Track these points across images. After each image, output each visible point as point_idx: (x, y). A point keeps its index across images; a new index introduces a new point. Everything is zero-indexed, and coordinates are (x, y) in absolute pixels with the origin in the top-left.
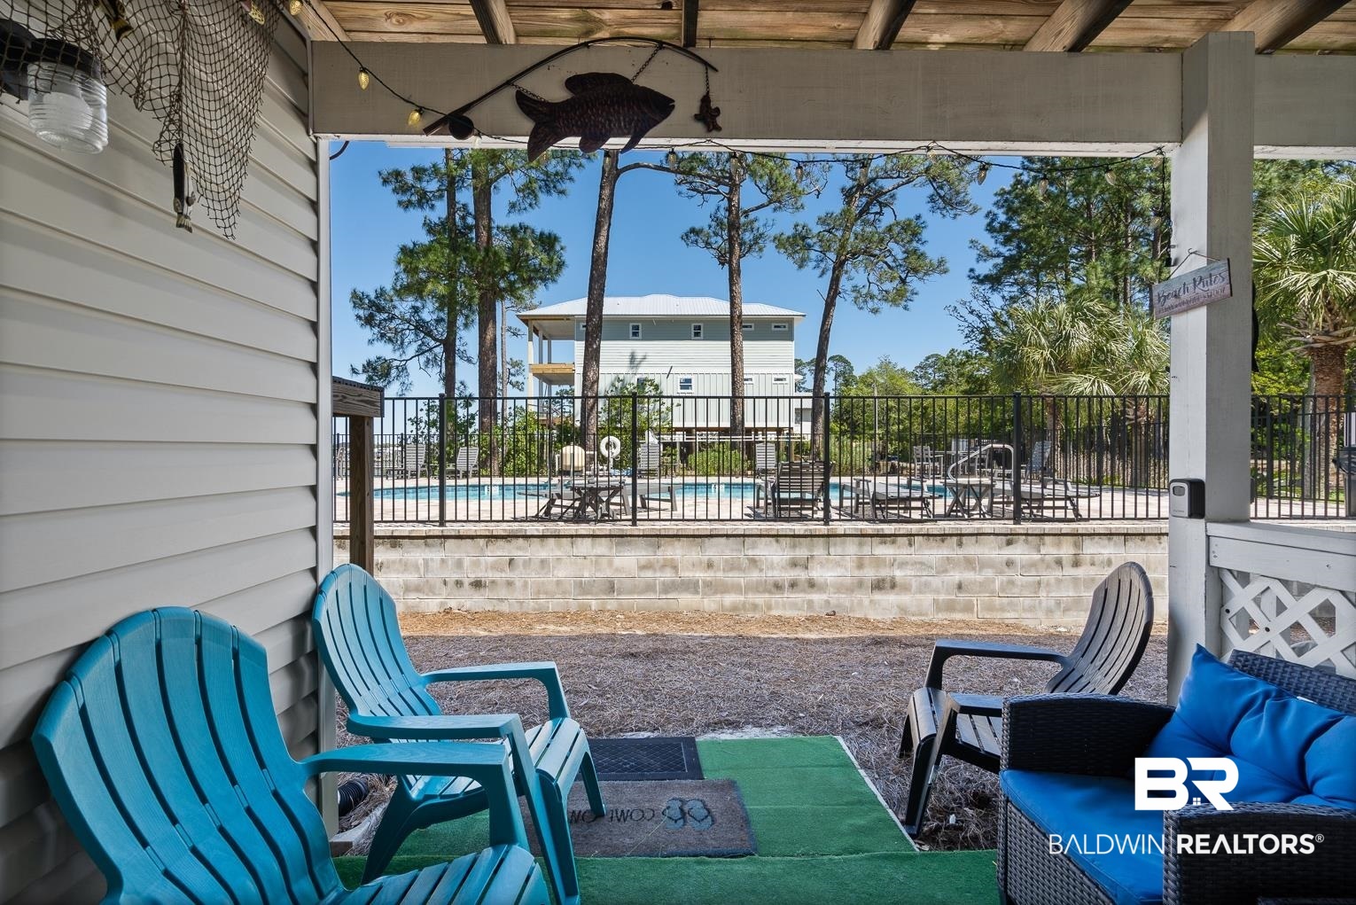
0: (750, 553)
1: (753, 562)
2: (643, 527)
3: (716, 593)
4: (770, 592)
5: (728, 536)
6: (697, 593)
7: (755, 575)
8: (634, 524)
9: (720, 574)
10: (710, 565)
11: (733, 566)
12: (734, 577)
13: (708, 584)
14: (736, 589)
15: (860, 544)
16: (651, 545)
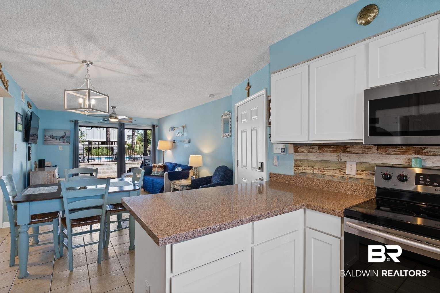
0: (111, 167)
1: (111, 168)
2: (90, 163)
3: (105, 174)
4: (114, 173)
5: (107, 164)
6: (101, 174)
7: (112, 170)
8: (89, 163)
9: (105, 170)
10: (103, 169)
11: (108, 169)
12: (108, 171)
13: (103, 172)
14: (108, 173)
15: (130, 165)
16: (93, 166)
